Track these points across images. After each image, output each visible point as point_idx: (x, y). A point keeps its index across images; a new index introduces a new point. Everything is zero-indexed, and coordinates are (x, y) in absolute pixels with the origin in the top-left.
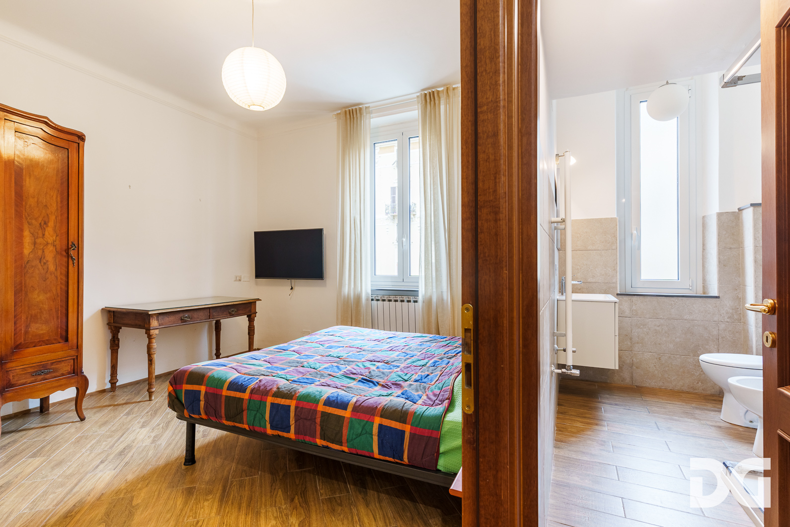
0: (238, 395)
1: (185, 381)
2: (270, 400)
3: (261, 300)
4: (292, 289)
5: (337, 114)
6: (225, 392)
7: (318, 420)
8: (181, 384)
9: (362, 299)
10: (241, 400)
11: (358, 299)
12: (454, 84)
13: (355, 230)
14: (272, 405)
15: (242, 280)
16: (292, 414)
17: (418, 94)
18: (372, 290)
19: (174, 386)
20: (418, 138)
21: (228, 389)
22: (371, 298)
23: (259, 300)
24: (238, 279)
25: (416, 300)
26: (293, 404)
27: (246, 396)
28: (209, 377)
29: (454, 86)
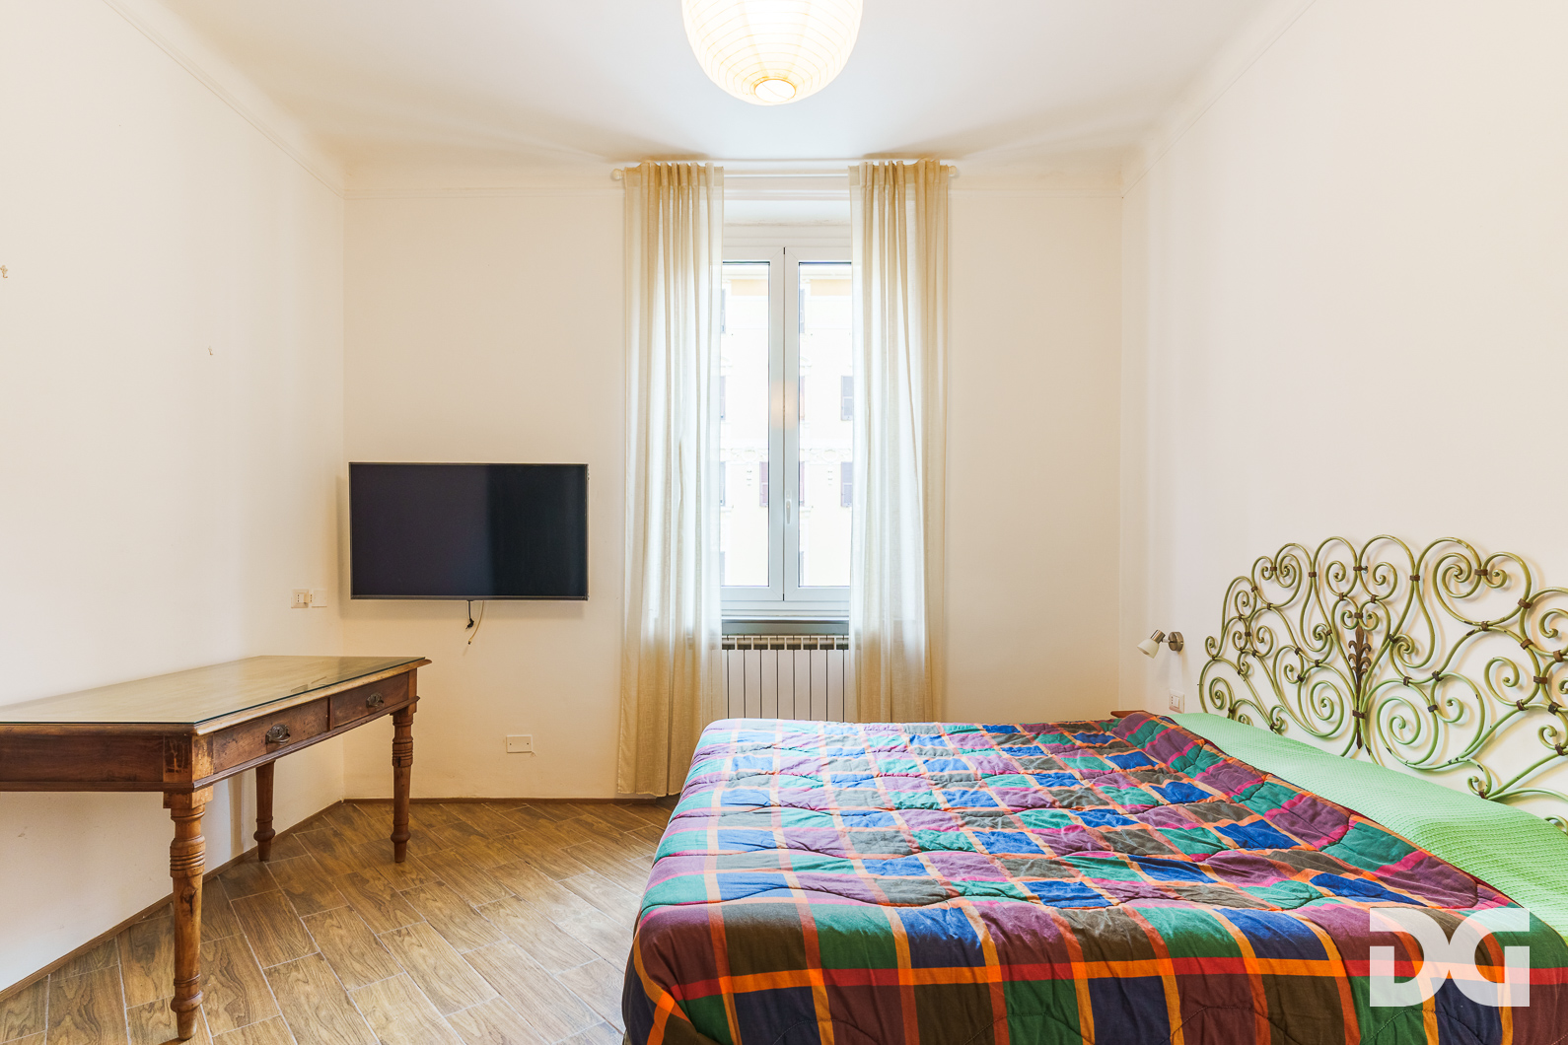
0: (965, 975)
1: (720, 965)
2: (1082, 971)
3: (429, 661)
4: (470, 626)
5: (629, 170)
6: (909, 977)
7: (1261, 1002)
8: (709, 975)
9: (700, 645)
10: (980, 990)
11: (690, 644)
12: (948, 158)
13: (681, 472)
14: (1095, 985)
15: (310, 605)
16: (1173, 1001)
17: (856, 163)
18: (725, 623)
19: (675, 988)
20: (847, 268)
21: (918, 962)
22: (719, 643)
23: (424, 661)
24: (302, 601)
25: (844, 642)
26: (1165, 969)
27: (992, 973)
28: (818, 934)
29: (943, 163)
